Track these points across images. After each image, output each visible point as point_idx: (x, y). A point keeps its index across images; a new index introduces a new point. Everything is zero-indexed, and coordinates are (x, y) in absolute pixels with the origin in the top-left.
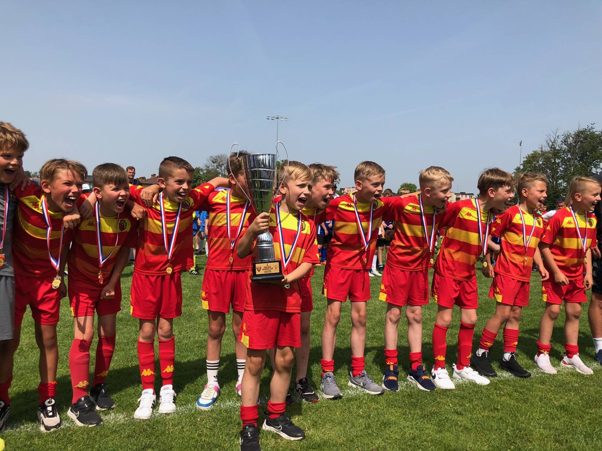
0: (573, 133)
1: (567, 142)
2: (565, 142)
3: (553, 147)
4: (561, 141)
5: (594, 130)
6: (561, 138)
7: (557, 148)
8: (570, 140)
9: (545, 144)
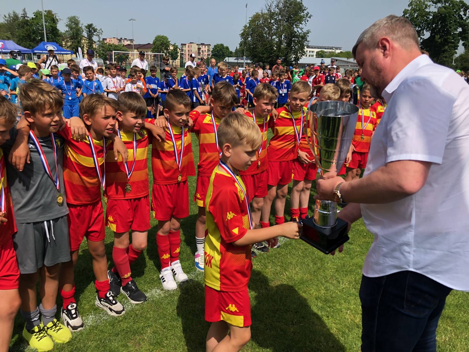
1: (279, 6)
2: (277, 6)
3: (269, 10)
4: (275, 6)
6: (275, 3)
7: (272, 11)
8: (281, 5)
9: (265, 8)
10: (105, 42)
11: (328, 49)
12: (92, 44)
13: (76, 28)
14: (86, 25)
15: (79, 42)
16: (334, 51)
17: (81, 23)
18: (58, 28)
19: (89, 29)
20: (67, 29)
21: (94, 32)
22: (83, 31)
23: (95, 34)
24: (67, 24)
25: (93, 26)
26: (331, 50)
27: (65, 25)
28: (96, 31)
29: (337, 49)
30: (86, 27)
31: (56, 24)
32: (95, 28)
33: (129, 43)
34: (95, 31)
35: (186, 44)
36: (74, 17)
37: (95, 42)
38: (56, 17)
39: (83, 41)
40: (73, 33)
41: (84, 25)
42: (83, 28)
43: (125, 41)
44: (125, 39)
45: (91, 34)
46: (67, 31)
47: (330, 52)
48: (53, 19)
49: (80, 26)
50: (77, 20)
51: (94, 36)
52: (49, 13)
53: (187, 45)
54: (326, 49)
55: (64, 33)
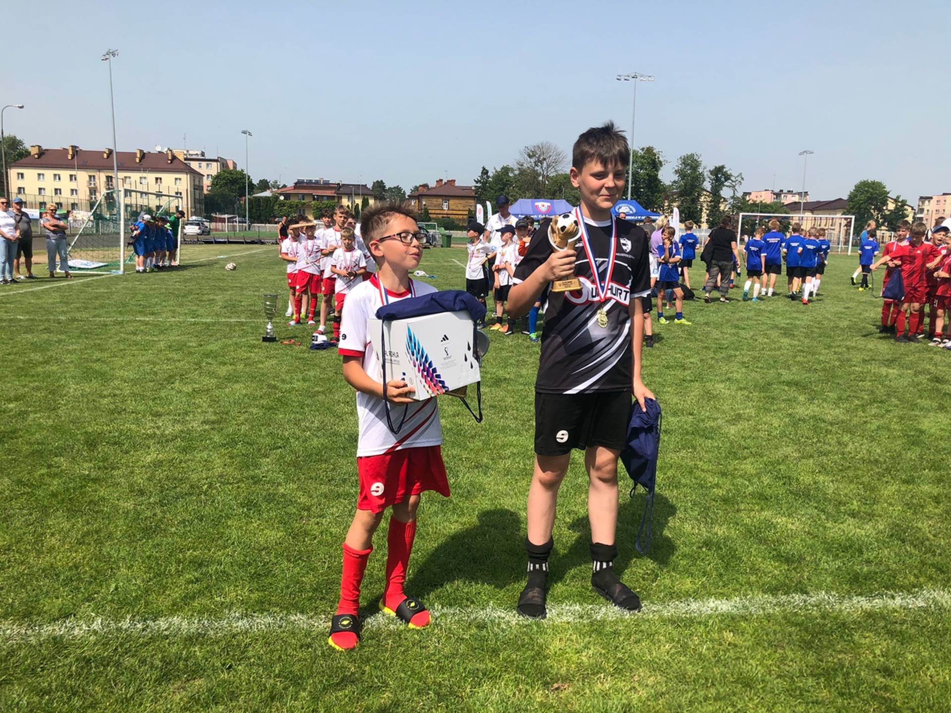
10: (748, 198)
12: (719, 203)
13: (693, 175)
14: (712, 168)
15: (695, 200)
17: (703, 164)
18: (660, 177)
19: (717, 176)
20: (676, 178)
21: (726, 181)
22: (704, 180)
23: (726, 183)
24: (677, 168)
25: (725, 170)
27: (674, 170)
28: (729, 179)
30: (711, 172)
31: (657, 170)
32: (729, 173)
33: (797, 200)
34: (728, 177)
35: (931, 198)
36: (692, 155)
37: (725, 200)
38: (658, 158)
39: (703, 198)
40: (686, 185)
41: (708, 169)
42: (706, 174)
43: (789, 196)
44: (789, 191)
45: (720, 185)
46: (675, 182)
48: (654, 161)
49: (701, 171)
50: (696, 160)
51: (724, 188)
52: (649, 150)
53: (935, 198)
55: (669, 186)
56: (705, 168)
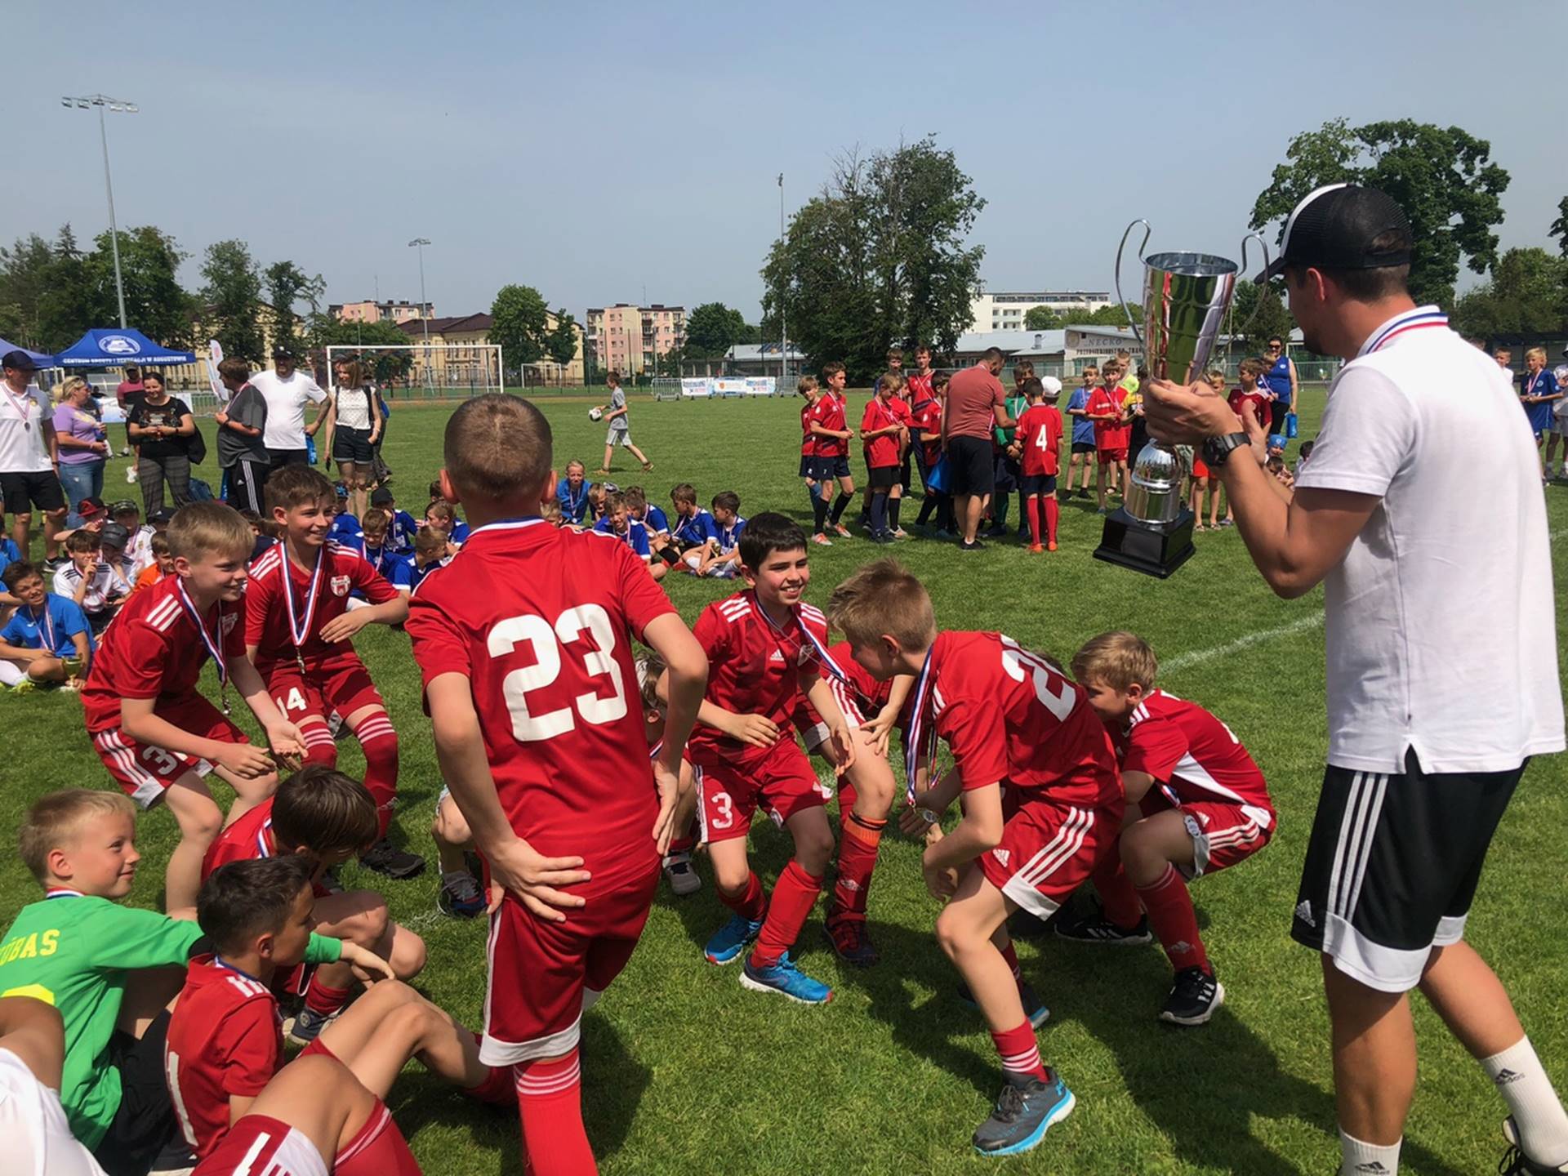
0: (890, 157)
1: (880, 177)
2: (876, 176)
3: (849, 191)
4: (869, 175)
5: (934, 150)
6: (869, 167)
7: (860, 193)
8: (887, 172)
9: (833, 183)
10: (338, 316)
11: (1063, 299)
12: (291, 324)
13: (238, 278)
14: (270, 267)
15: (248, 322)
16: (1082, 305)
17: (254, 259)
18: (177, 281)
19: (280, 280)
20: (207, 282)
21: (297, 287)
22: (259, 287)
23: (298, 292)
24: (206, 266)
25: (292, 269)
26: (1071, 305)
27: (202, 270)
28: (302, 285)
29: (1094, 299)
30: (270, 273)
31: (171, 270)
32: (300, 274)
33: (417, 317)
34: (299, 282)
35: (602, 311)
36: (231, 245)
37: (300, 320)
38: (169, 248)
39: (261, 317)
40: (227, 295)
41: (263, 268)
42: (261, 276)
43: (404, 310)
44: (402, 303)
45: (287, 295)
46: (206, 290)
47: (1069, 310)
48: (162, 254)
49: (251, 271)
50: (239, 253)
51: (296, 300)
52: (149, 234)
53: (608, 312)
54: (1056, 300)
55: (197, 297)
56: (257, 266)
